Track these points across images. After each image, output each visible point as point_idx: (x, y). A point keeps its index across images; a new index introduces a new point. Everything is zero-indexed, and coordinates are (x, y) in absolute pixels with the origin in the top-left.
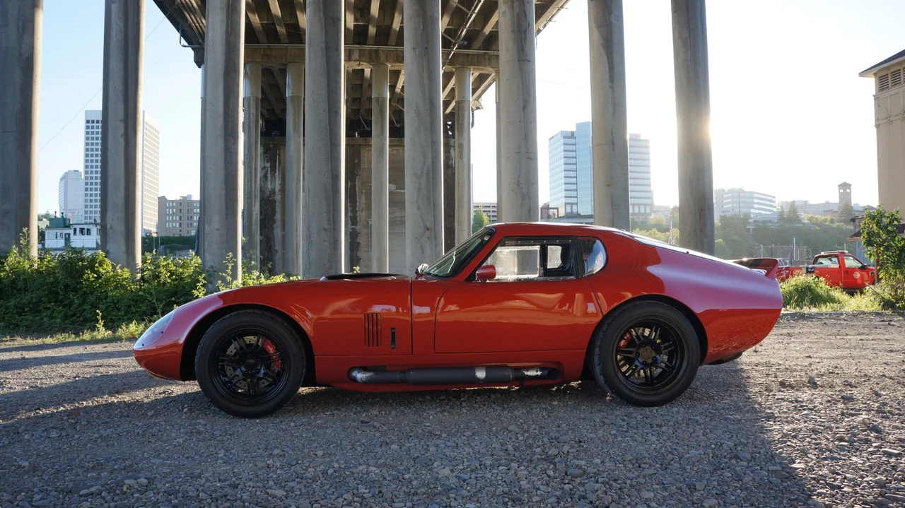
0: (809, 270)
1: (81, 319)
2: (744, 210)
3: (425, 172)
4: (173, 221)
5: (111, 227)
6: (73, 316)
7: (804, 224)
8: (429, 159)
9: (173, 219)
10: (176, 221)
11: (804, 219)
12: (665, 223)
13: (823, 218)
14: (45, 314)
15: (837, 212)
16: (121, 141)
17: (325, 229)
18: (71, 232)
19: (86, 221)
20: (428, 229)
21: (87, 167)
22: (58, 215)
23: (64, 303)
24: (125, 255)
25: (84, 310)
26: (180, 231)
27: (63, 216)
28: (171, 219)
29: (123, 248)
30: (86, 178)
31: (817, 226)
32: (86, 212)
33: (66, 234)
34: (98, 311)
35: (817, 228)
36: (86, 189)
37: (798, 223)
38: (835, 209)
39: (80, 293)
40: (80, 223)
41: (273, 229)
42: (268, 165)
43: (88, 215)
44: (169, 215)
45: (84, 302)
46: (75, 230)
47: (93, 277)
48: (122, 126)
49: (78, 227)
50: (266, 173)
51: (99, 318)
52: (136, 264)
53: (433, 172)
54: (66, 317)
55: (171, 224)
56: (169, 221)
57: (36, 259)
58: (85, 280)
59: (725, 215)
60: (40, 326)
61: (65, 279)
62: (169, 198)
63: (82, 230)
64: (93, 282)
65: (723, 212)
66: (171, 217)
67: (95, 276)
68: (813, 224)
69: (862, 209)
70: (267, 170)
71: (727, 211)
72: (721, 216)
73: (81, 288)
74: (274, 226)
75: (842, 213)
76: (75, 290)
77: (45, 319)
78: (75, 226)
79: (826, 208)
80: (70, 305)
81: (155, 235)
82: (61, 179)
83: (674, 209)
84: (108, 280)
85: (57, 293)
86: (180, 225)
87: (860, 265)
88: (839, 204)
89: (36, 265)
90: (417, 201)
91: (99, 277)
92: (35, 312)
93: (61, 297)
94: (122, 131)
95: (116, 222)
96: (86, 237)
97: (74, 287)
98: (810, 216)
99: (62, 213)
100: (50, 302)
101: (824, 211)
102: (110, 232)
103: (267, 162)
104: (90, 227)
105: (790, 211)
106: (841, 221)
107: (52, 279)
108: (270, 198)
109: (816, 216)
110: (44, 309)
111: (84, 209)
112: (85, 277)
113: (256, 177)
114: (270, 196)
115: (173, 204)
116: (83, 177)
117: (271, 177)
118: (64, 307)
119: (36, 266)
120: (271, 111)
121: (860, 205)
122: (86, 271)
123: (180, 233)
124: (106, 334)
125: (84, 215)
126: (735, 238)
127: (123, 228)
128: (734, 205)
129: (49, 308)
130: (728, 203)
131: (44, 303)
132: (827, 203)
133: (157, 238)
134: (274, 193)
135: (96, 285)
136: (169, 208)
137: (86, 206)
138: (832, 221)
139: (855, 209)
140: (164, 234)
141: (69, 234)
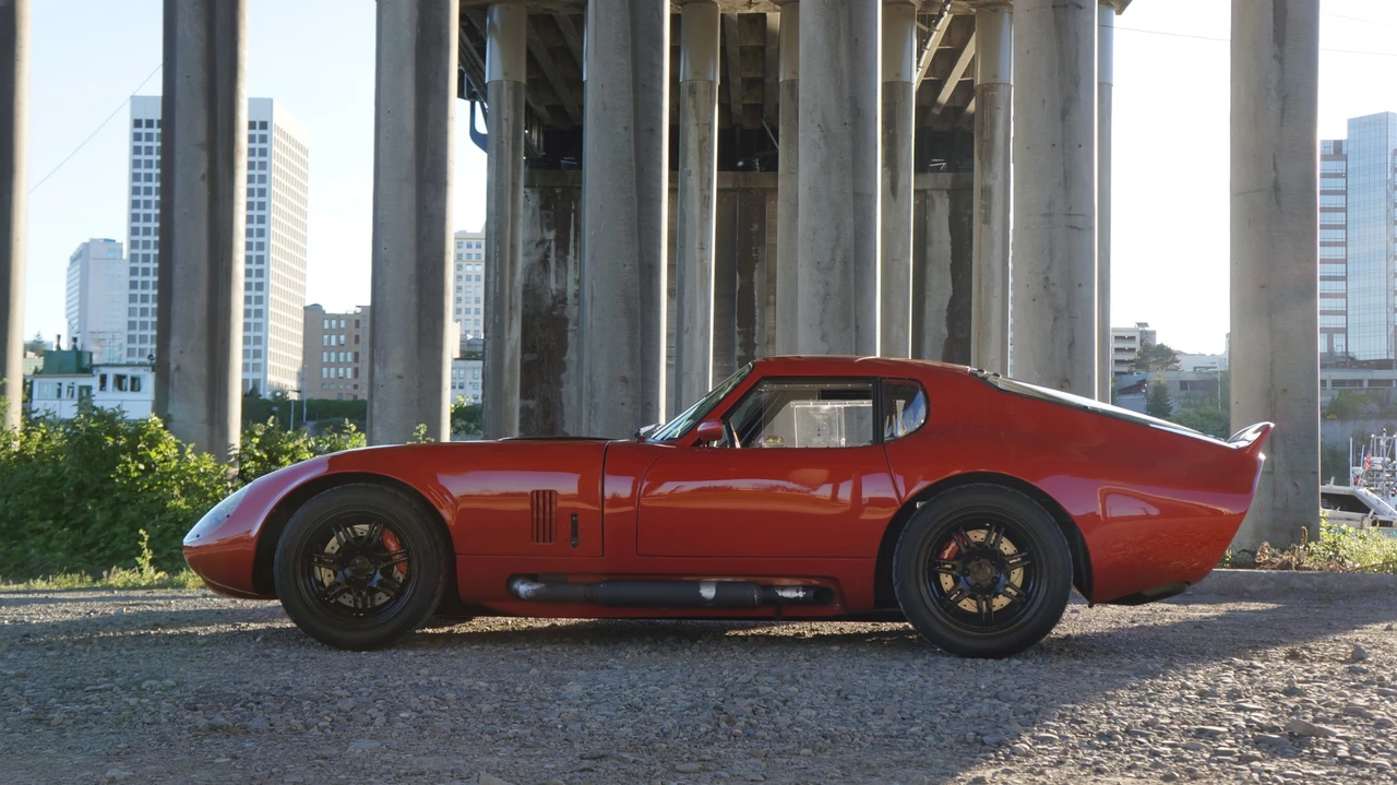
1: (108, 553)
3: (838, 259)
4: (337, 364)
5: (178, 368)
6: (90, 547)
8: (849, 232)
9: (338, 357)
10: (346, 364)
14: (32, 542)
16: (202, 189)
17: (624, 380)
18: (94, 382)
19: (131, 360)
21: (134, 231)
22: (65, 346)
23: (72, 522)
24: (205, 428)
25: (115, 535)
26: (356, 387)
27: (75, 347)
28: (333, 360)
29: (202, 413)
30: (133, 258)
32: (131, 339)
33: (81, 388)
34: (141, 531)
36: (133, 285)
39: (107, 501)
40: (116, 362)
41: (560, 384)
42: (551, 235)
43: (137, 346)
44: (330, 349)
45: (116, 517)
46: (103, 379)
47: (137, 469)
48: (203, 157)
49: (111, 373)
50: (546, 256)
51: (144, 544)
52: (227, 446)
53: (856, 261)
54: (75, 549)
55: (333, 370)
56: (329, 365)
57: (17, 433)
58: (119, 476)
60: (22, 565)
61: (78, 471)
62: (329, 309)
63: (119, 380)
64: (135, 479)
66: (333, 355)
67: (142, 467)
70: (549, 249)
73: (111, 492)
74: (564, 376)
76: (98, 495)
77: (33, 551)
78: (104, 371)
80: (86, 524)
81: (294, 396)
82: (73, 260)
84: (165, 476)
85: (60, 501)
86: (356, 373)
89: (17, 443)
90: (822, 322)
91: (149, 469)
92: (12, 539)
93: (67, 509)
94: (203, 168)
95: (188, 358)
96: (128, 395)
97: (96, 490)
99: (75, 340)
100: (44, 519)
102: (175, 378)
103: (549, 229)
104: (139, 372)
107: (49, 472)
108: (555, 313)
110: (32, 532)
111: (126, 332)
112: (119, 468)
113: (513, 263)
114: (553, 307)
115: (338, 324)
116: (125, 255)
117: (557, 264)
118: (73, 528)
119: (16, 446)
120: (558, 110)
122: (123, 457)
123: (355, 392)
124: (156, 577)
125: (126, 346)
127: (204, 371)
129: (40, 532)
131: (32, 520)
133: (299, 404)
134: (564, 300)
135: (142, 485)
136: (330, 332)
137: (132, 325)
140: (316, 395)
141: (89, 389)
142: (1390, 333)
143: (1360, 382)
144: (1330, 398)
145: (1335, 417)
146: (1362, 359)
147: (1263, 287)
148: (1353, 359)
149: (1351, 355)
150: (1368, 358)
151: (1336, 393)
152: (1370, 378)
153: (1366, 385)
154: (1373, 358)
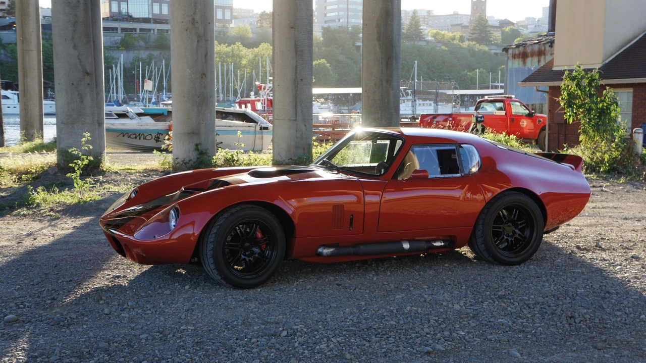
0: (479, 119)
2: (353, 21)
7: (427, 42)
11: (428, 35)
12: (250, 35)
13: (451, 34)
15: (466, 27)
20: (88, 74)
31: (444, 44)
35: (443, 47)
37: (420, 40)
38: (466, 22)
59: (329, 27)
65: (326, 22)
68: (439, 42)
69: (497, 24)
71: (333, 21)
72: (324, 28)
75: (474, 30)
79: (454, 21)
83: (263, 16)
87: (527, 112)
88: (471, 16)
98: (435, 31)
101: (452, 26)
105: (411, 25)
106: (472, 40)
109: (443, 32)
121: (496, 18)
126: (341, 58)
128: (341, 13)
130: (332, 11)
132: (456, 15)
138: (462, 39)
139: (490, 23)
142: (149, 3)
143: (135, 30)
144: (120, 38)
145: (123, 48)
146: (136, 17)
147: (292, 28)
148: (131, 17)
149: (130, 14)
150: (138, 17)
151: (123, 35)
152: (140, 28)
153: (138, 31)
154: (141, 17)
